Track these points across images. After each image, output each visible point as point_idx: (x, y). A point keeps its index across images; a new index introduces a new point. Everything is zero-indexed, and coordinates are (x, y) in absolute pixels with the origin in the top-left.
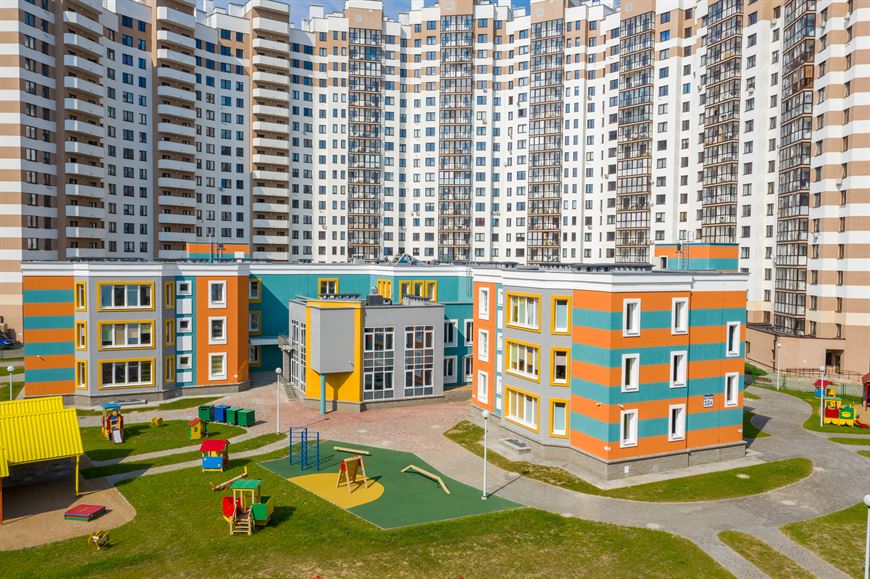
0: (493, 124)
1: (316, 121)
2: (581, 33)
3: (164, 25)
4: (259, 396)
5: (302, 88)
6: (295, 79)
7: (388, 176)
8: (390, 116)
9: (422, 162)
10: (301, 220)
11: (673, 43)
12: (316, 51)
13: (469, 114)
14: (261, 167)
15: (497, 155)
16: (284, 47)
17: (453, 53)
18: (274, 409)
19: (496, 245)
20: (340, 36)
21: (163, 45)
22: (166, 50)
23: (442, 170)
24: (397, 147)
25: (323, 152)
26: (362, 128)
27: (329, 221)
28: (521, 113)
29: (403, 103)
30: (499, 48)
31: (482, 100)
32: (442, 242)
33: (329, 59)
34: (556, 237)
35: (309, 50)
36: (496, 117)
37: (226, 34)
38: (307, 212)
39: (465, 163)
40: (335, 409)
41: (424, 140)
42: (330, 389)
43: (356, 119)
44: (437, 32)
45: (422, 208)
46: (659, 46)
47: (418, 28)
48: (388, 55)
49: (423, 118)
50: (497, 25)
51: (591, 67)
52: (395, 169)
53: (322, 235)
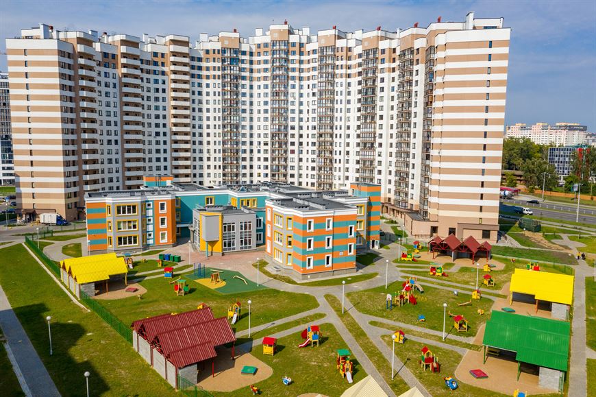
0: (299, 100)
1: (204, 98)
2: (344, 54)
3: (125, 55)
4: (180, 249)
5: (196, 81)
6: (193, 76)
7: (243, 127)
8: (244, 95)
9: (262, 119)
10: (197, 151)
11: (386, 65)
12: (204, 60)
13: (286, 94)
14: (176, 125)
15: (301, 116)
16: (186, 60)
17: (278, 61)
18: (188, 255)
19: (301, 164)
20: (216, 52)
21: (125, 66)
22: (126, 69)
23: (272, 124)
24: (248, 111)
25: (208, 114)
26: (229, 102)
27: (212, 151)
28: (314, 94)
29: (251, 87)
30: (302, 58)
31: (293, 87)
32: (272, 162)
33: (211, 64)
34: (331, 161)
35: (200, 60)
36: (301, 95)
37: (155, 54)
38: (200, 147)
39: (285, 120)
40: (212, 255)
41: (263, 107)
42: (210, 247)
43: (226, 97)
44: (269, 49)
45: (262, 144)
46: (380, 66)
47: (259, 46)
48: (243, 61)
49: (262, 95)
50: (301, 45)
51: (349, 72)
52: (247, 123)
53: (209, 159)
